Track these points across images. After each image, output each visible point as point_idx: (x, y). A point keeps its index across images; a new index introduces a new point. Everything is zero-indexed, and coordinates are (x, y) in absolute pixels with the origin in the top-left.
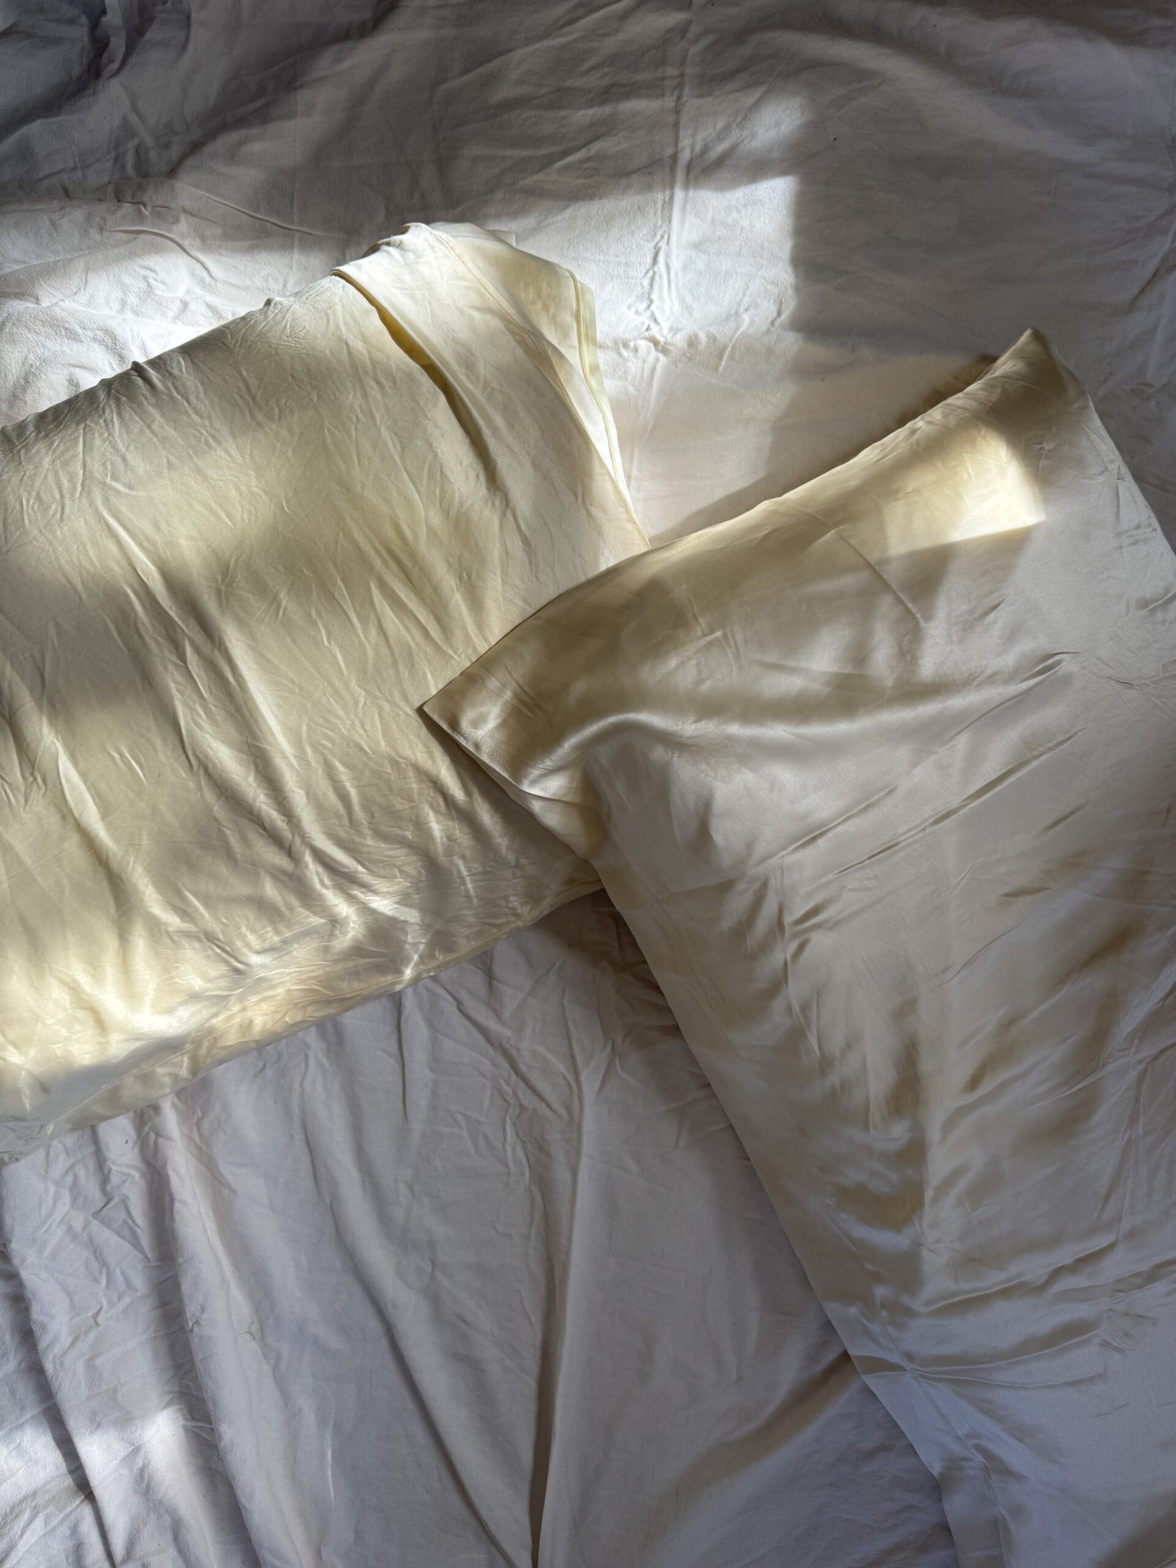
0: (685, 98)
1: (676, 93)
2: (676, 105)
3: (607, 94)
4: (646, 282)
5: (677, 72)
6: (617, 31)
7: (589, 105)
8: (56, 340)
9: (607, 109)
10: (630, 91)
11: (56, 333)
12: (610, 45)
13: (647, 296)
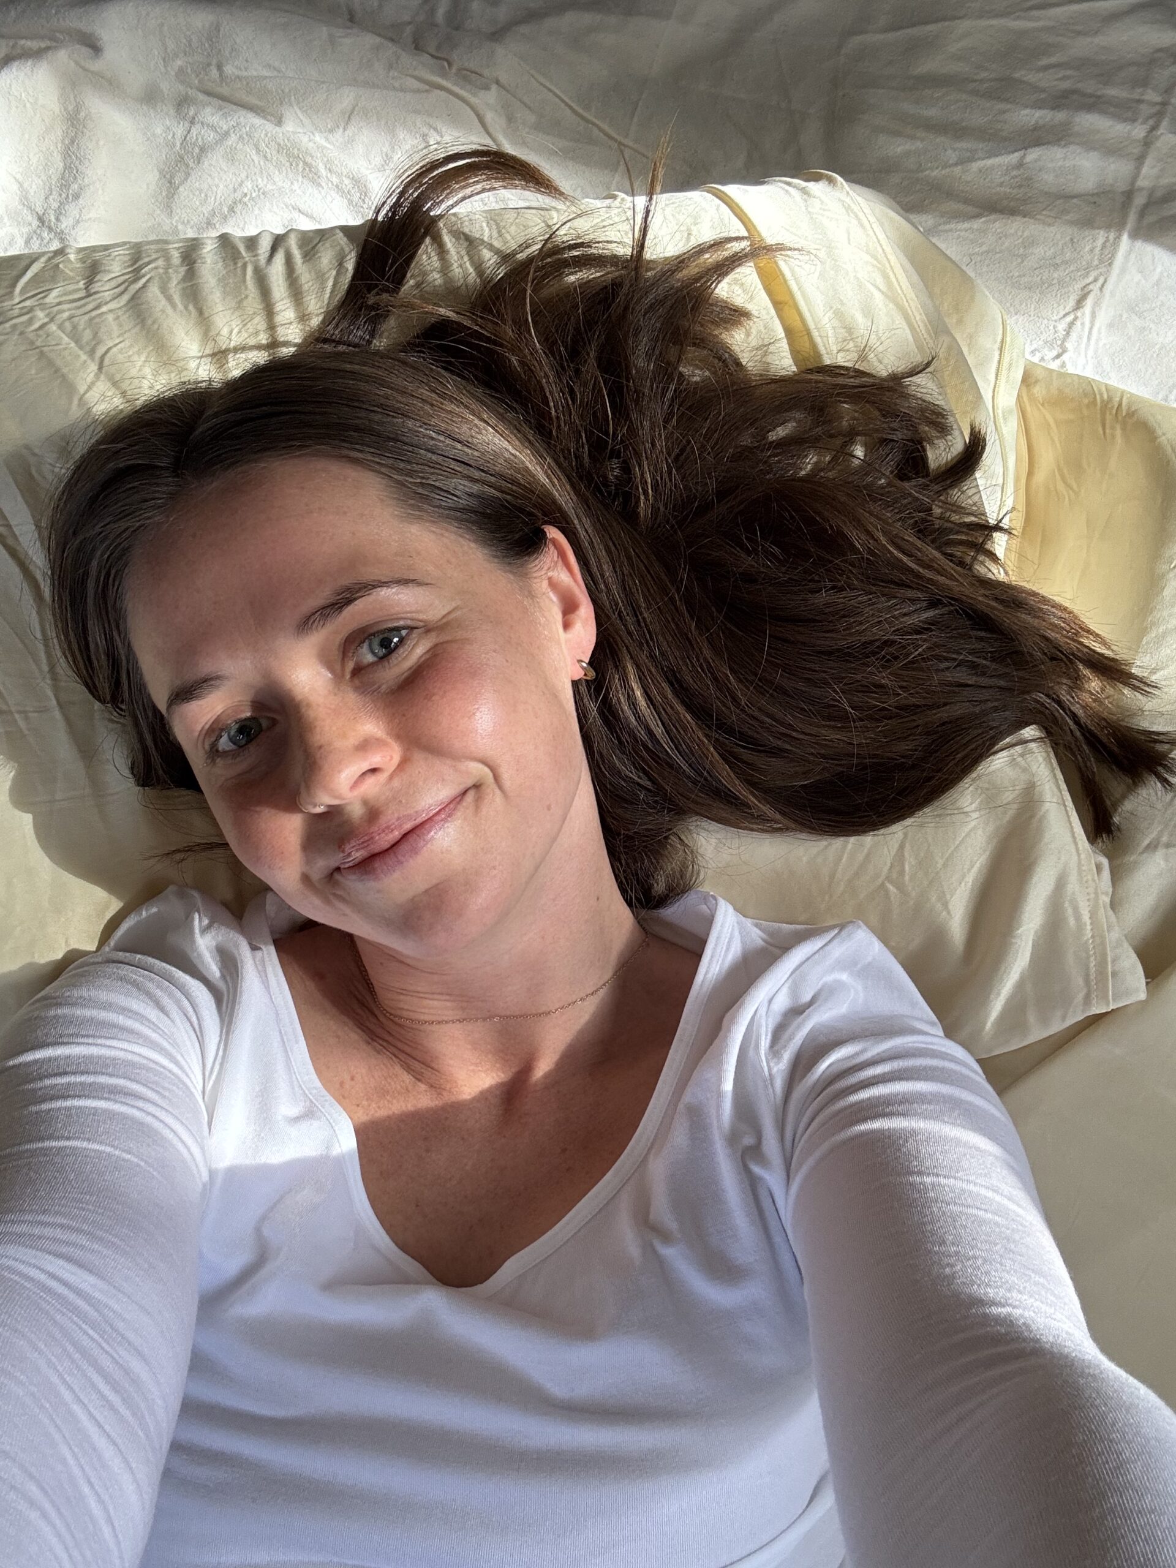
0: (1161, 131)
1: (1151, 122)
2: (1147, 136)
3: (1061, 100)
4: (1062, 326)
5: (1158, 99)
6: (1096, 33)
7: (1039, 105)
8: (287, 174)
9: (1060, 116)
10: (1094, 104)
11: (291, 165)
12: (1082, 46)
13: (1059, 343)
